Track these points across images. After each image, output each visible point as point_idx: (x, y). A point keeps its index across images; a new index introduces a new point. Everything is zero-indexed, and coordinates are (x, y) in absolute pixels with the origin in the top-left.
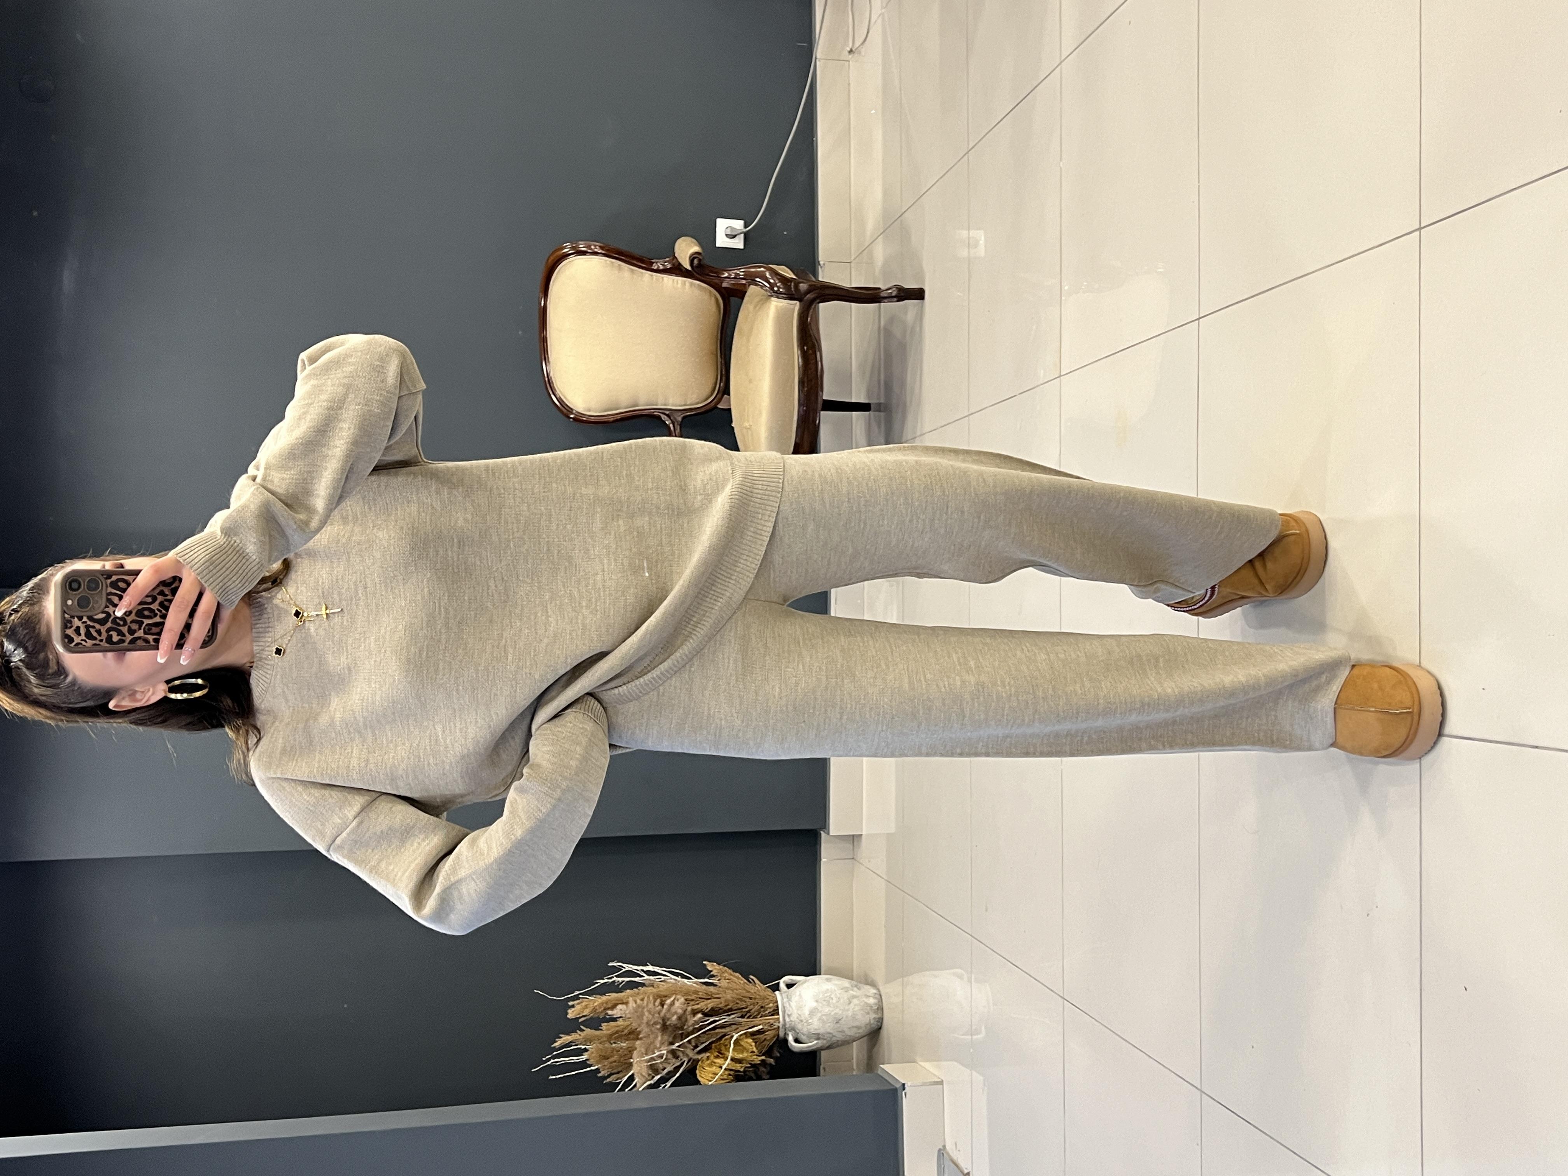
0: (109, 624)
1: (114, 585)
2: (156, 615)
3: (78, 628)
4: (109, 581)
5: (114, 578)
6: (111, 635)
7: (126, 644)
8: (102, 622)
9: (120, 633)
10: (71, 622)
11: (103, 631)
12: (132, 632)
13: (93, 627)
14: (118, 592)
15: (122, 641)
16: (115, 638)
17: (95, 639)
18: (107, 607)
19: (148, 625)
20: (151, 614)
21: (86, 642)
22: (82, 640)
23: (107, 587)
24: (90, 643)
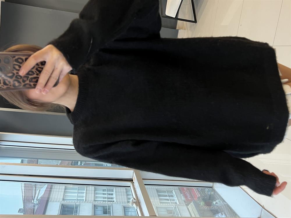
0: (14, 78)
1: (16, 60)
2: (34, 74)
4: (14, 59)
5: (17, 57)
6: (15, 84)
9: (19, 82)
12: (24, 81)
13: (7, 80)
14: (18, 64)
17: (7, 85)
18: (13, 70)
19: (31, 78)
20: (32, 74)
21: (3, 86)
22: (2, 86)
23: (13, 61)
24: (5, 87)
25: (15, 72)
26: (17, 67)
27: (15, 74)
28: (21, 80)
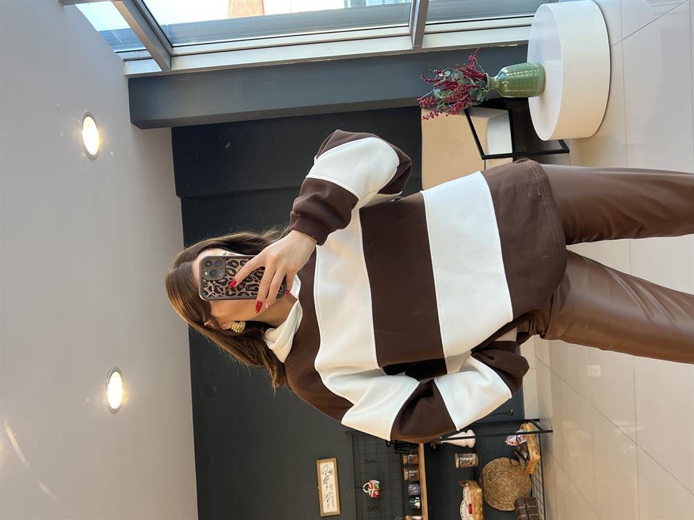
3: (211, 287)
7: (236, 296)
8: (224, 284)
10: (206, 284)
11: (224, 289)
15: (234, 294)
16: (231, 293)
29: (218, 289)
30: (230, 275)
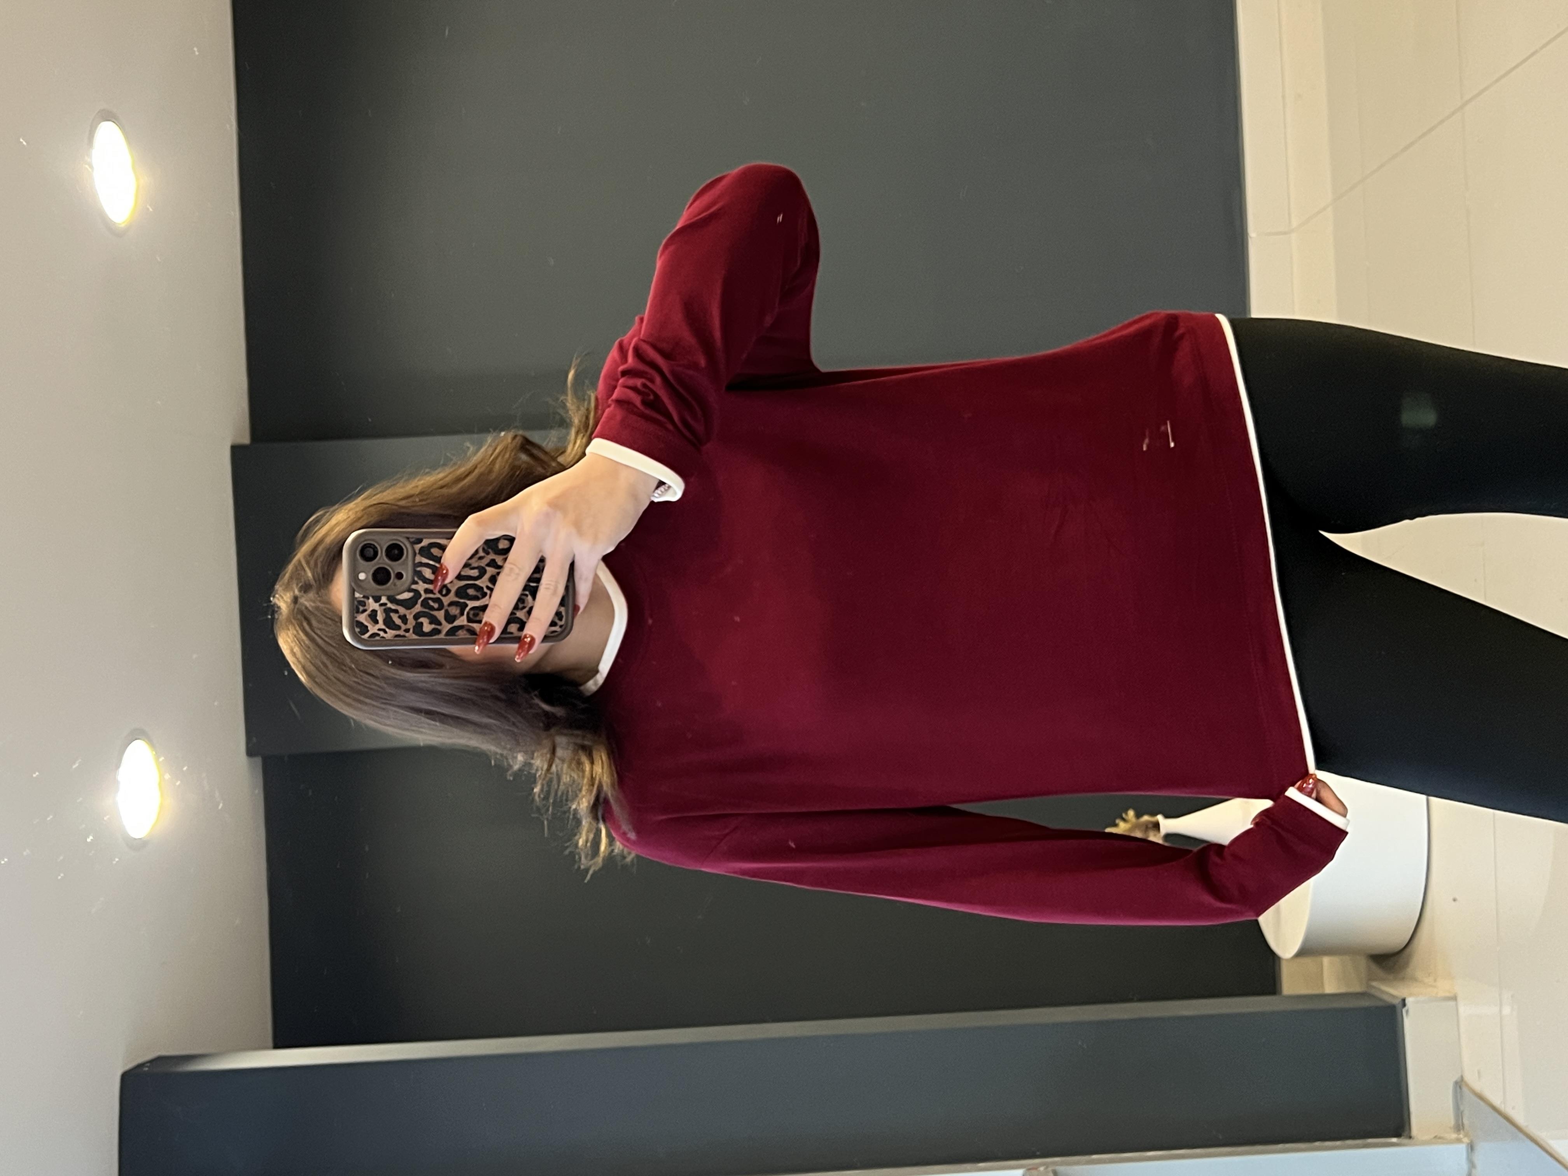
1: (424, 552)
3: (375, 612)
4: (418, 547)
6: (422, 623)
7: (442, 636)
8: (409, 604)
9: (434, 620)
10: (364, 604)
11: (410, 617)
12: (450, 619)
13: (396, 611)
14: (431, 562)
15: (436, 632)
16: (427, 627)
17: (399, 628)
19: (473, 608)
20: (479, 594)
21: (385, 632)
22: (379, 630)
23: (415, 555)
24: (391, 633)
25: (421, 587)
26: (428, 573)
27: (422, 592)
28: (440, 615)
29: (395, 617)
30: (426, 581)
